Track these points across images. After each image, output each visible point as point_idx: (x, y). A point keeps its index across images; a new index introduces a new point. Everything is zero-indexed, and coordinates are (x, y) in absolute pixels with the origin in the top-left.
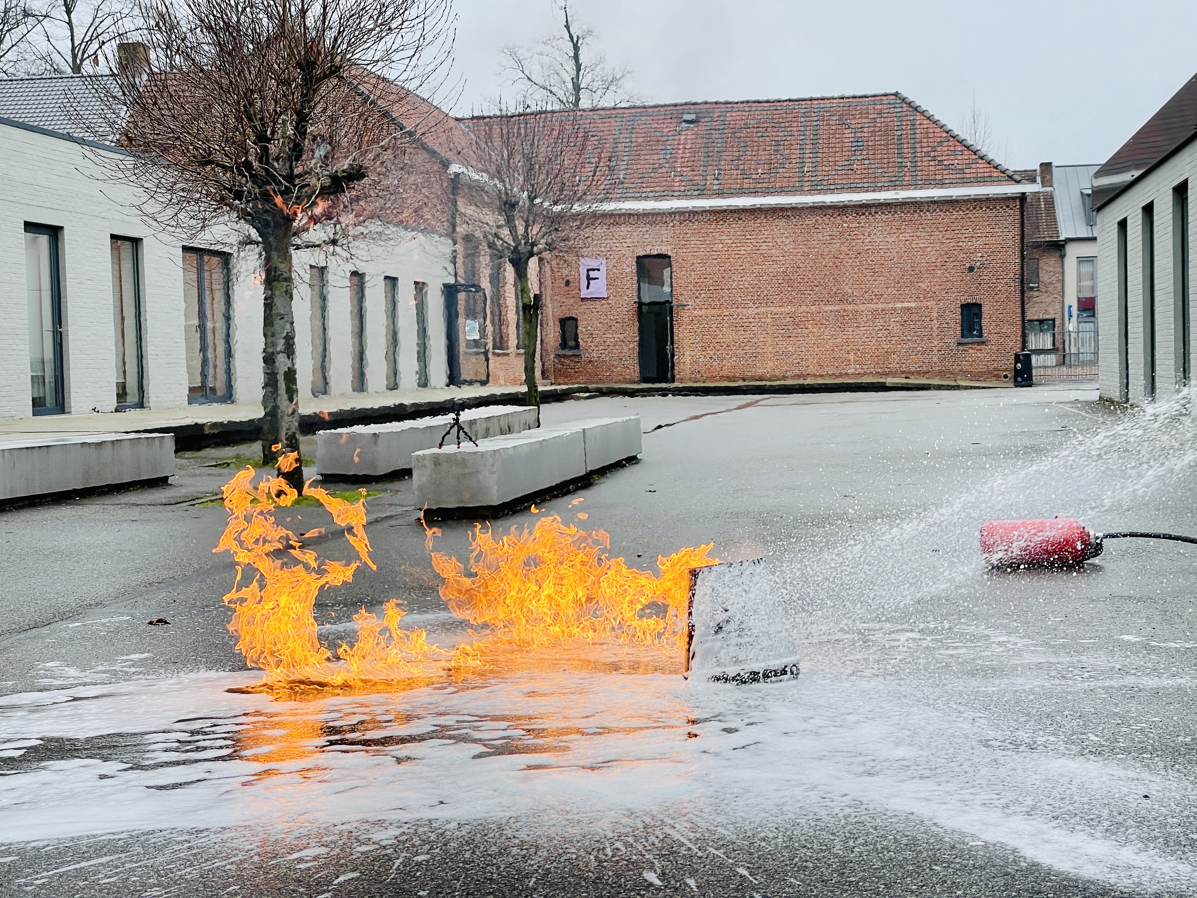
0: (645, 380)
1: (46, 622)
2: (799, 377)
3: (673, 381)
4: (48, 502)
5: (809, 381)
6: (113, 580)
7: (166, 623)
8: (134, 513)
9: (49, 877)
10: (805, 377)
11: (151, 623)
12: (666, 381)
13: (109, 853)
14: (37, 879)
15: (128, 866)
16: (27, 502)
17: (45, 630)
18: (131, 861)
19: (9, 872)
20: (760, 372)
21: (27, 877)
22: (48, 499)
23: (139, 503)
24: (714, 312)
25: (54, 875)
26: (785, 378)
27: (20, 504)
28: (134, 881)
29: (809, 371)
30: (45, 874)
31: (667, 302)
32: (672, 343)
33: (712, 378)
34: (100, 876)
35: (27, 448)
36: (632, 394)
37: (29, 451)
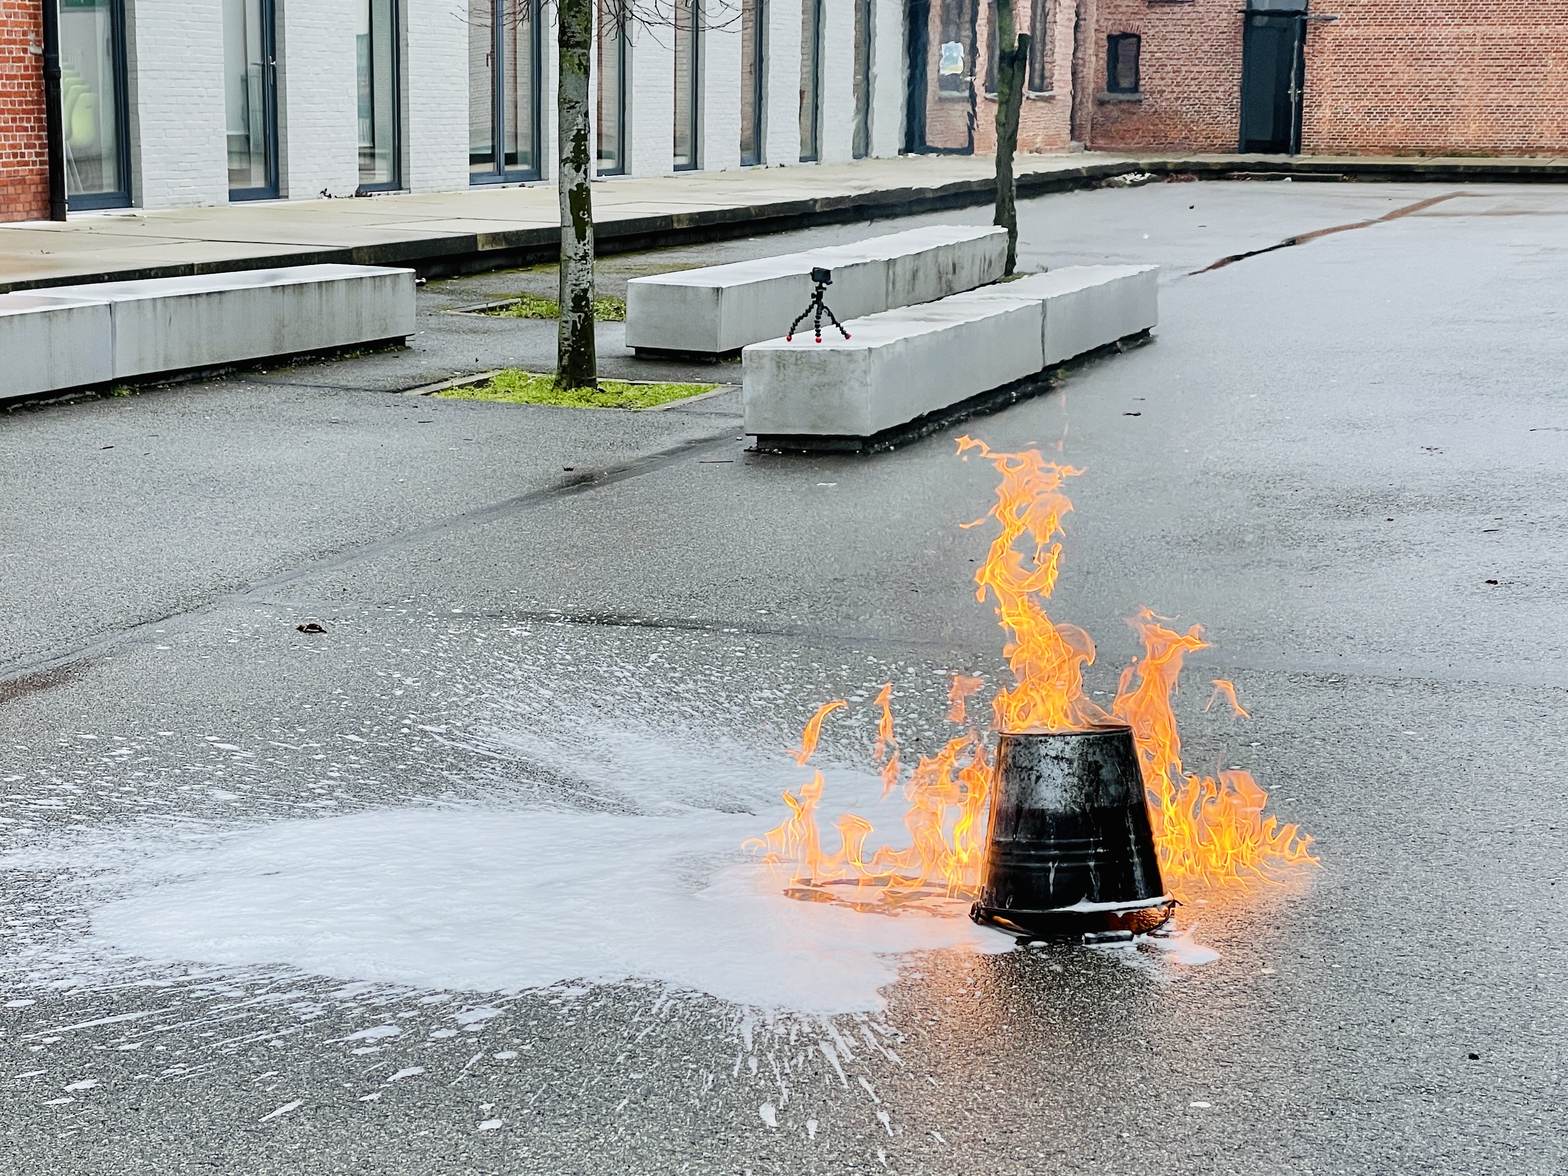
0: (1247, 146)
1: (165, 614)
2: (1520, 152)
3: (1298, 152)
4: (220, 375)
5: (1540, 161)
6: (274, 541)
7: (321, 630)
8: (338, 406)
9: (63, 1035)
10: (1533, 151)
11: (300, 628)
12: (1286, 151)
13: (142, 1007)
14: (49, 1035)
15: (158, 1028)
16: (190, 376)
17: (159, 629)
18: (164, 1022)
19: (19, 1021)
20: (1455, 139)
21: (37, 1031)
22: (222, 372)
23: (352, 384)
24: (1379, 32)
25: (69, 1032)
26: (1497, 152)
27: (180, 379)
28: (158, 1052)
29: (1542, 143)
30: (60, 1029)
31: (1298, 13)
32: (1300, 84)
33: (1364, 150)
34: (123, 1039)
35: (190, 296)
36: (1221, 173)
37: (194, 300)
